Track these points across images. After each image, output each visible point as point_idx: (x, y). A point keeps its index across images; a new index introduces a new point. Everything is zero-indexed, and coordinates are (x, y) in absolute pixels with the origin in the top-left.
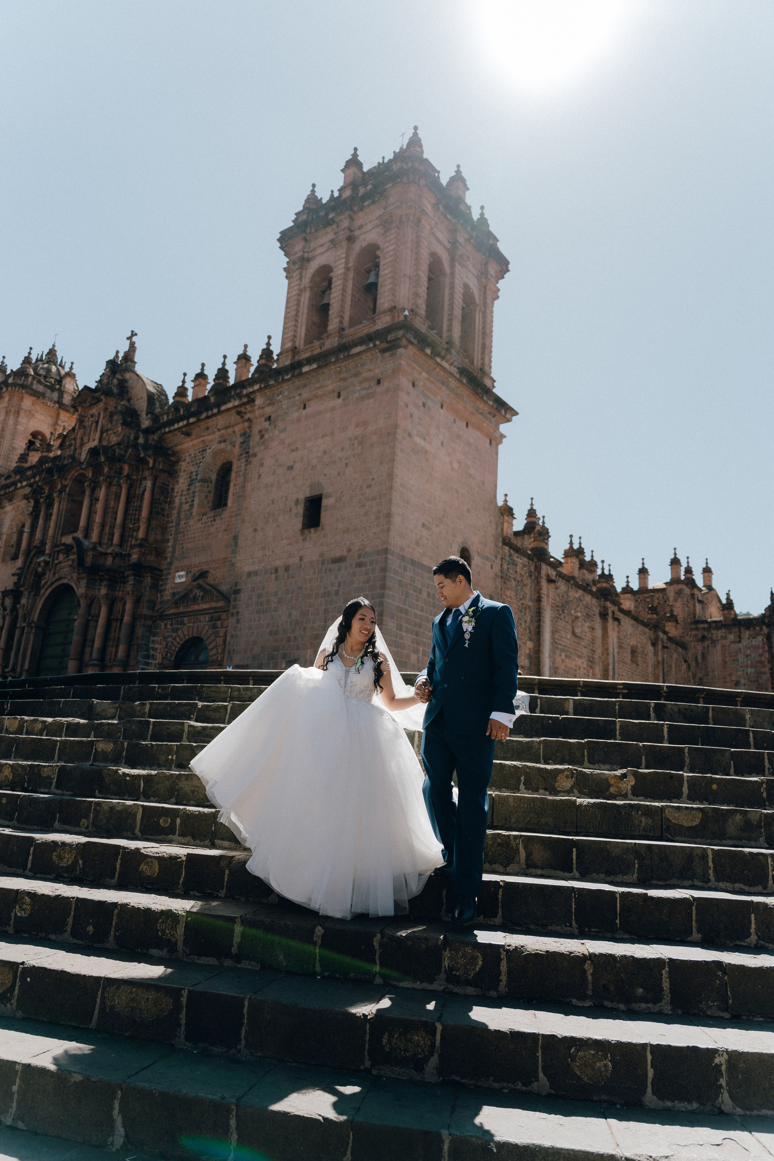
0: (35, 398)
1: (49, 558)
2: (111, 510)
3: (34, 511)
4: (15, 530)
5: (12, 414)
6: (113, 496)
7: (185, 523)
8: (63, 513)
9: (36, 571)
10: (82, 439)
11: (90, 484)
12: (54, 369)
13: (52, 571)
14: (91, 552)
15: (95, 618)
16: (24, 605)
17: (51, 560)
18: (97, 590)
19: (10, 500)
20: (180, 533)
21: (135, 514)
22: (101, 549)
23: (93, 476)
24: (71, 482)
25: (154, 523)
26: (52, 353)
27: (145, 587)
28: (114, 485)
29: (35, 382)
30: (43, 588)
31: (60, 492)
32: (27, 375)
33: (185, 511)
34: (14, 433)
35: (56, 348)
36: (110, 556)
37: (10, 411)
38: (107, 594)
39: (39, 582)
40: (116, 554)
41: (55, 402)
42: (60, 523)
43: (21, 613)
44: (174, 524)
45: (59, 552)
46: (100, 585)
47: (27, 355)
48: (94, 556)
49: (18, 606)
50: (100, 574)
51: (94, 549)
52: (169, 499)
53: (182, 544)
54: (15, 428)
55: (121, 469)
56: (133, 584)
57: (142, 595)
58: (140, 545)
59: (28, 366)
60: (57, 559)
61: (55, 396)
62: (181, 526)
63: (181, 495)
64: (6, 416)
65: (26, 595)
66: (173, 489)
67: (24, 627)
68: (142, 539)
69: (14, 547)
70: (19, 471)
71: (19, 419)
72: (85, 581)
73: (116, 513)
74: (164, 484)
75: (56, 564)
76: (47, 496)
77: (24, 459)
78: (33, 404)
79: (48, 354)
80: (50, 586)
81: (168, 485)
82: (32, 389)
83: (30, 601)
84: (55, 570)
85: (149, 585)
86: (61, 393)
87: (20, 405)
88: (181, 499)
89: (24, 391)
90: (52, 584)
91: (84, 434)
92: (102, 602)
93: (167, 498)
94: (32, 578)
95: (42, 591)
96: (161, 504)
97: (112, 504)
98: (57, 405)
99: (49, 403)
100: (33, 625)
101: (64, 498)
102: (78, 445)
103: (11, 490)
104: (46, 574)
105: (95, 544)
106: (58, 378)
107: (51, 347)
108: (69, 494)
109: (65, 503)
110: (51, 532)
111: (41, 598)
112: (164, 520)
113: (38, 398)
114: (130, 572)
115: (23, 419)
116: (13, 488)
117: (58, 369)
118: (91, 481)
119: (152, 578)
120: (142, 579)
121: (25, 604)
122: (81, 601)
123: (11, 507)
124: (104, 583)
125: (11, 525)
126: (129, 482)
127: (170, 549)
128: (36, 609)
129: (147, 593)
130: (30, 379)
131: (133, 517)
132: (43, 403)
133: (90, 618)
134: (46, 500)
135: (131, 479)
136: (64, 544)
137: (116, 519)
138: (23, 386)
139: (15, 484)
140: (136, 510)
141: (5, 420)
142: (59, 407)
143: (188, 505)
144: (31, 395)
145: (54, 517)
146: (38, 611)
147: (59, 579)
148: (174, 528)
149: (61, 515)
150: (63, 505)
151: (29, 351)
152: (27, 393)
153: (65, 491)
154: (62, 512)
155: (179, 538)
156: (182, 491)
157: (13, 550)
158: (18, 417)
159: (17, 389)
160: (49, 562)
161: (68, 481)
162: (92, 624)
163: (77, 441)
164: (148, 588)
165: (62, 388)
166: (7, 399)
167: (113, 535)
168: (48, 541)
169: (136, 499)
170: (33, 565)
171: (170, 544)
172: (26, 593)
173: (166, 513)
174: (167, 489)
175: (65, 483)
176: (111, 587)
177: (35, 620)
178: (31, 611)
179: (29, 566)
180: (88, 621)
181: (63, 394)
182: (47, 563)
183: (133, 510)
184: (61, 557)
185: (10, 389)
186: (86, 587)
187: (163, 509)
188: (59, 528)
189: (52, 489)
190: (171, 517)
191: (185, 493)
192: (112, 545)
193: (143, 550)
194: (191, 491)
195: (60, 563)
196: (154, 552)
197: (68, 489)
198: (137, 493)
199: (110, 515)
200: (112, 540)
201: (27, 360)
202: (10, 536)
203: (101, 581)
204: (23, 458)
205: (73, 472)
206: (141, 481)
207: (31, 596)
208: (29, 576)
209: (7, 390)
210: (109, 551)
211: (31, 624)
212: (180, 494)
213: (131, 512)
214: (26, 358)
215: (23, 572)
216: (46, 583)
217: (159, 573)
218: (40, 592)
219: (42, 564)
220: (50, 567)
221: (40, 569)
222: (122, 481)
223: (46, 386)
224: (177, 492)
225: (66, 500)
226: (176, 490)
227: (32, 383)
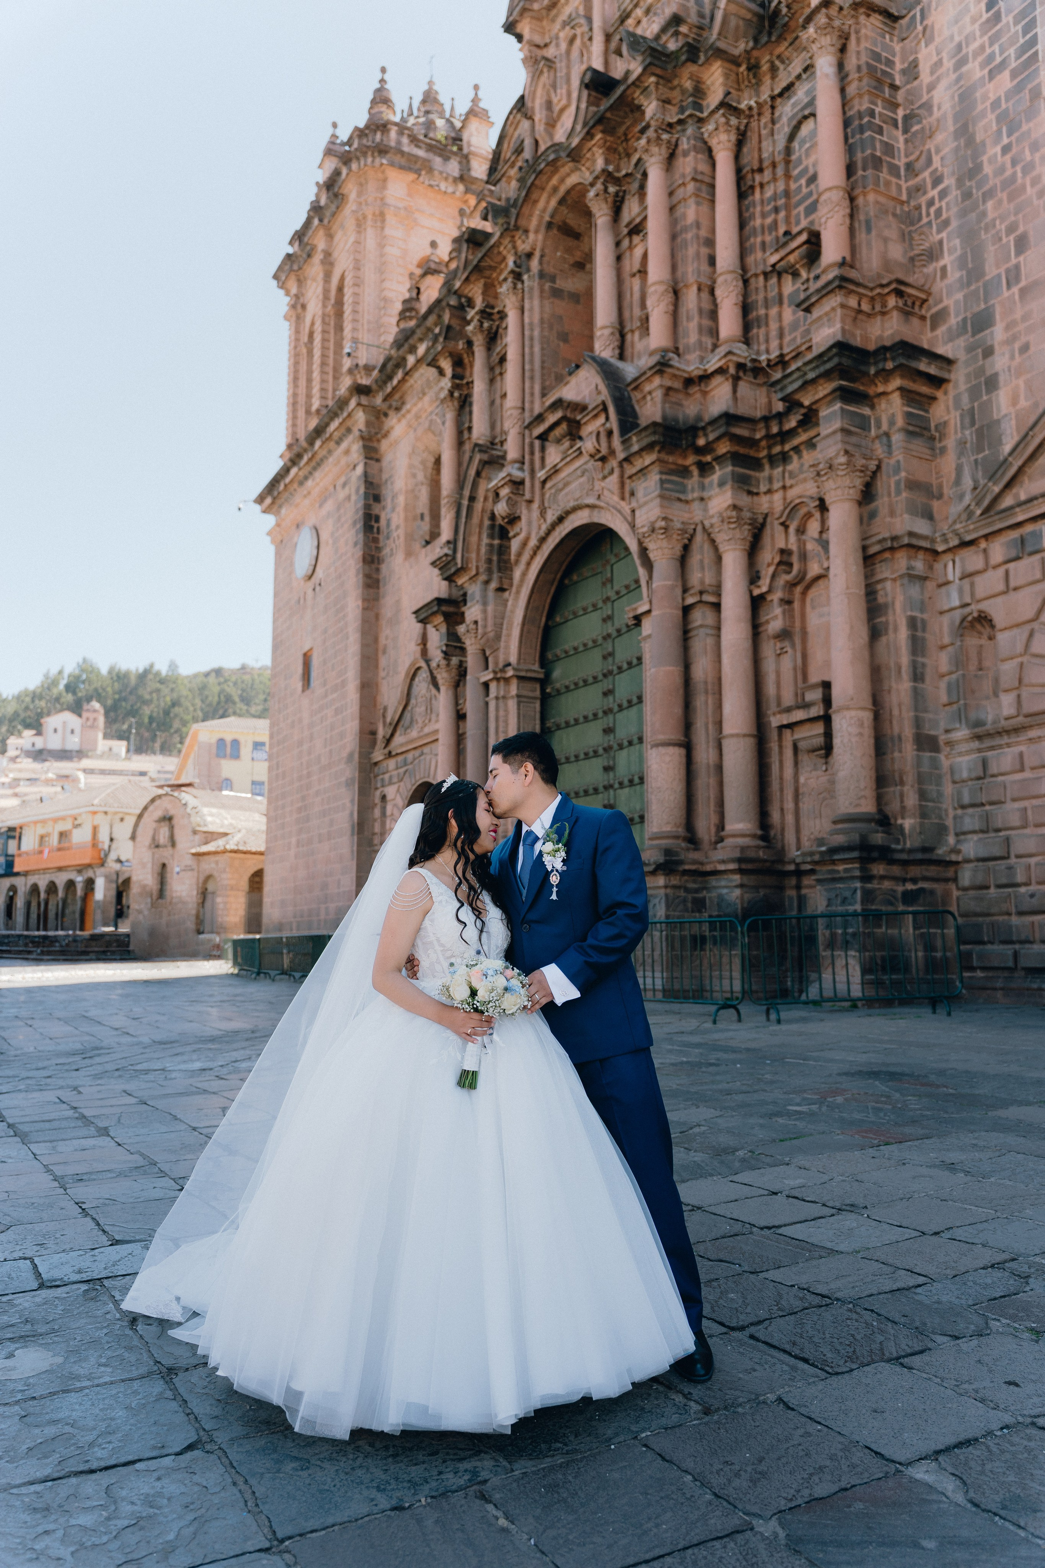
0: (412, 176)
1: (521, 469)
2: (689, 236)
3: (455, 387)
4: (420, 476)
5: (369, 222)
6: (691, 187)
7: (1006, 149)
8: (536, 333)
9: (493, 517)
10: (549, 105)
11: (606, 190)
12: (440, 123)
13: (535, 505)
14: (657, 381)
15: (712, 599)
16: (476, 622)
17: (526, 475)
18: (696, 505)
19: (398, 409)
20: (989, 194)
21: (775, 225)
22: (683, 367)
23: (607, 162)
24: (540, 237)
25: (869, 201)
26: (430, 98)
27: (887, 435)
28: (685, 154)
29: (405, 140)
30: (517, 562)
31: (517, 276)
32: (384, 127)
33: (996, 104)
34: (381, 270)
35: (435, 87)
36: (718, 380)
37: (365, 217)
38: (735, 507)
39: (503, 550)
40: (740, 366)
41: (455, 180)
42: (532, 362)
43: (471, 646)
44: (949, 181)
45: (543, 437)
46: (703, 487)
47: (378, 86)
48: (668, 390)
49: (461, 629)
50: (701, 442)
51: (662, 366)
52: (901, 113)
53: (1011, 229)
54: (382, 255)
55: (699, 92)
56: (843, 430)
57: (879, 467)
58: (843, 284)
59: (383, 108)
60: (543, 466)
61: (453, 167)
62: (987, 169)
63: (961, 63)
64: (359, 232)
65: (478, 596)
66: (912, 71)
67: (486, 685)
68: (843, 264)
69: (427, 518)
70: (405, 340)
71: (388, 231)
72: (654, 477)
73: (710, 243)
74: (876, 56)
75: (544, 482)
76: (482, 312)
77: (411, 309)
78: (410, 195)
79: (424, 102)
80: (538, 548)
81: (890, 63)
82: (402, 153)
83: (490, 608)
84: (543, 502)
85: (900, 422)
86: (465, 159)
87: (382, 199)
88: (958, 80)
89: (384, 161)
90: (543, 540)
91: (554, 86)
92: (720, 538)
93: (894, 106)
94: (485, 540)
95: (517, 574)
96: (880, 131)
97: (691, 212)
98: (461, 187)
99: (443, 186)
100: (510, 673)
101: (531, 289)
102: (540, 128)
103: (395, 382)
104: (519, 518)
105: (665, 351)
106: (453, 135)
107: (426, 87)
108: (542, 275)
109: (536, 302)
110: (512, 401)
111: (518, 592)
112: (899, 187)
113: (418, 172)
114: (825, 389)
115: (394, 229)
116: (400, 375)
117: (448, 121)
118: (609, 177)
119: (907, 395)
120: (866, 411)
121: (479, 618)
122: (651, 546)
123: (404, 422)
124: (715, 477)
125: (411, 466)
126: (734, 121)
127: (954, 275)
128: (510, 628)
129: (898, 455)
130: (393, 133)
131: (768, 238)
132: (431, 186)
133: (690, 601)
134: (482, 323)
135: (736, 111)
136: (558, 403)
137: (712, 261)
138: (382, 150)
139: (401, 363)
140: (776, 210)
141: (357, 242)
142: (467, 191)
143: (1006, 74)
144: (401, 168)
145: (512, 355)
146: (516, 632)
147: (561, 519)
148: (954, 194)
149: (532, 339)
150: (531, 309)
151: (379, 76)
152: (392, 164)
153: (528, 270)
154: (532, 330)
155: (991, 215)
156: (959, 47)
157: (425, 526)
158: (383, 228)
159: (370, 160)
160: (522, 483)
161: (532, 236)
162: (699, 617)
163: (537, 118)
164: (897, 438)
165: (465, 151)
166: (353, 196)
167: (713, 314)
168: (507, 425)
169: (767, 175)
170: (478, 506)
171: (947, 260)
172: (474, 590)
173: (901, 162)
174: (891, 76)
175: (523, 247)
176: (744, 484)
177: (513, 659)
178: (498, 637)
179: (470, 509)
180: (686, 610)
181: (468, 162)
182: (517, 484)
183: (764, 216)
184: (554, 455)
185: (354, 166)
186: (661, 496)
187: (889, 149)
188: (532, 378)
189: (489, 289)
190: (929, 162)
191: (975, 45)
192: (715, 346)
193: (853, 302)
194: (1007, 19)
195: (556, 471)
196: (892, 301)
197: (535, 264)
198: (765, 155)
199: (691, 251)
200: (714, 332)
201: (381, 98)
202: (412, 493)
203: (704, 469)
204: (408, 308)
205: (541, 204)
206: (773, 107)
207: (491, 594)
208: (474, 539)
209: (350, 170)
210: (713, 363)
211: (503, 670)
212: (948, 64)
213: (758, 222)
214: (378, 91)
215: (455, 551)
216: (524, 544)
217: (932, 370)
218: (511, 579)
219: (505, 492)
220: (528, 496)
221: (501, 508)
222: (711, 127)
223: (430, 148)
224: (939, 63)
225: (536, 293)
226: (924, 69)
227: (399, 143)
